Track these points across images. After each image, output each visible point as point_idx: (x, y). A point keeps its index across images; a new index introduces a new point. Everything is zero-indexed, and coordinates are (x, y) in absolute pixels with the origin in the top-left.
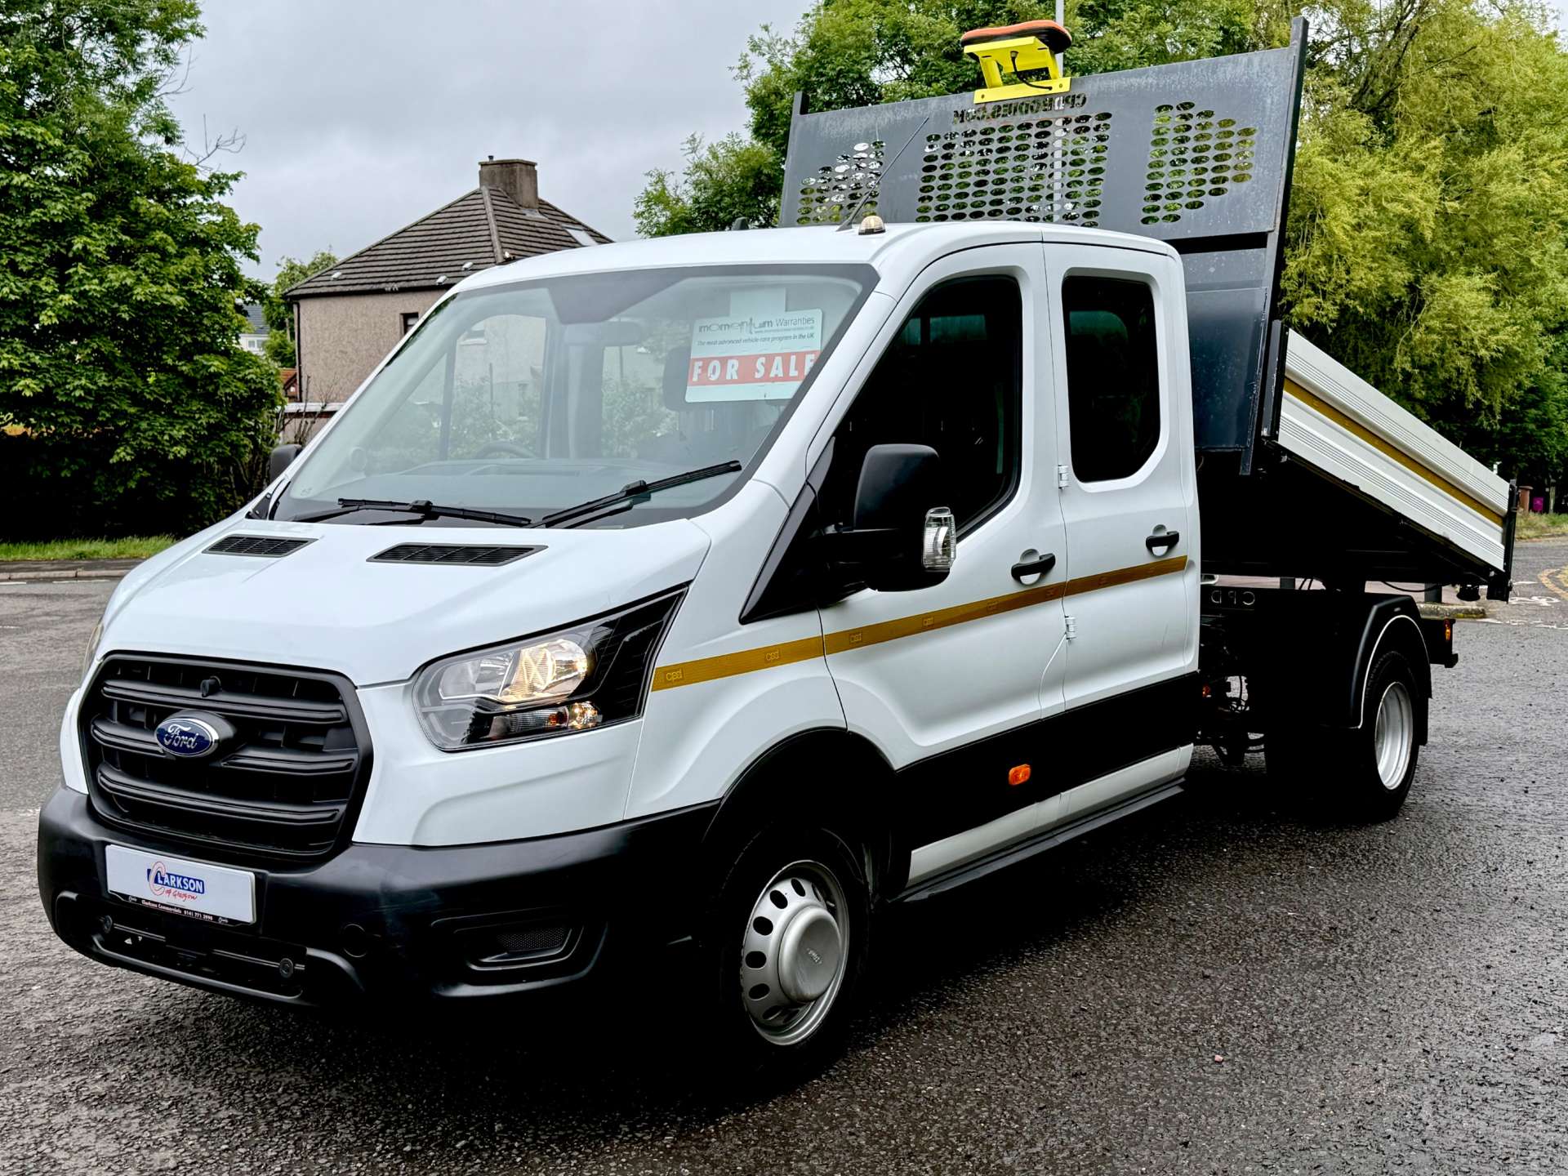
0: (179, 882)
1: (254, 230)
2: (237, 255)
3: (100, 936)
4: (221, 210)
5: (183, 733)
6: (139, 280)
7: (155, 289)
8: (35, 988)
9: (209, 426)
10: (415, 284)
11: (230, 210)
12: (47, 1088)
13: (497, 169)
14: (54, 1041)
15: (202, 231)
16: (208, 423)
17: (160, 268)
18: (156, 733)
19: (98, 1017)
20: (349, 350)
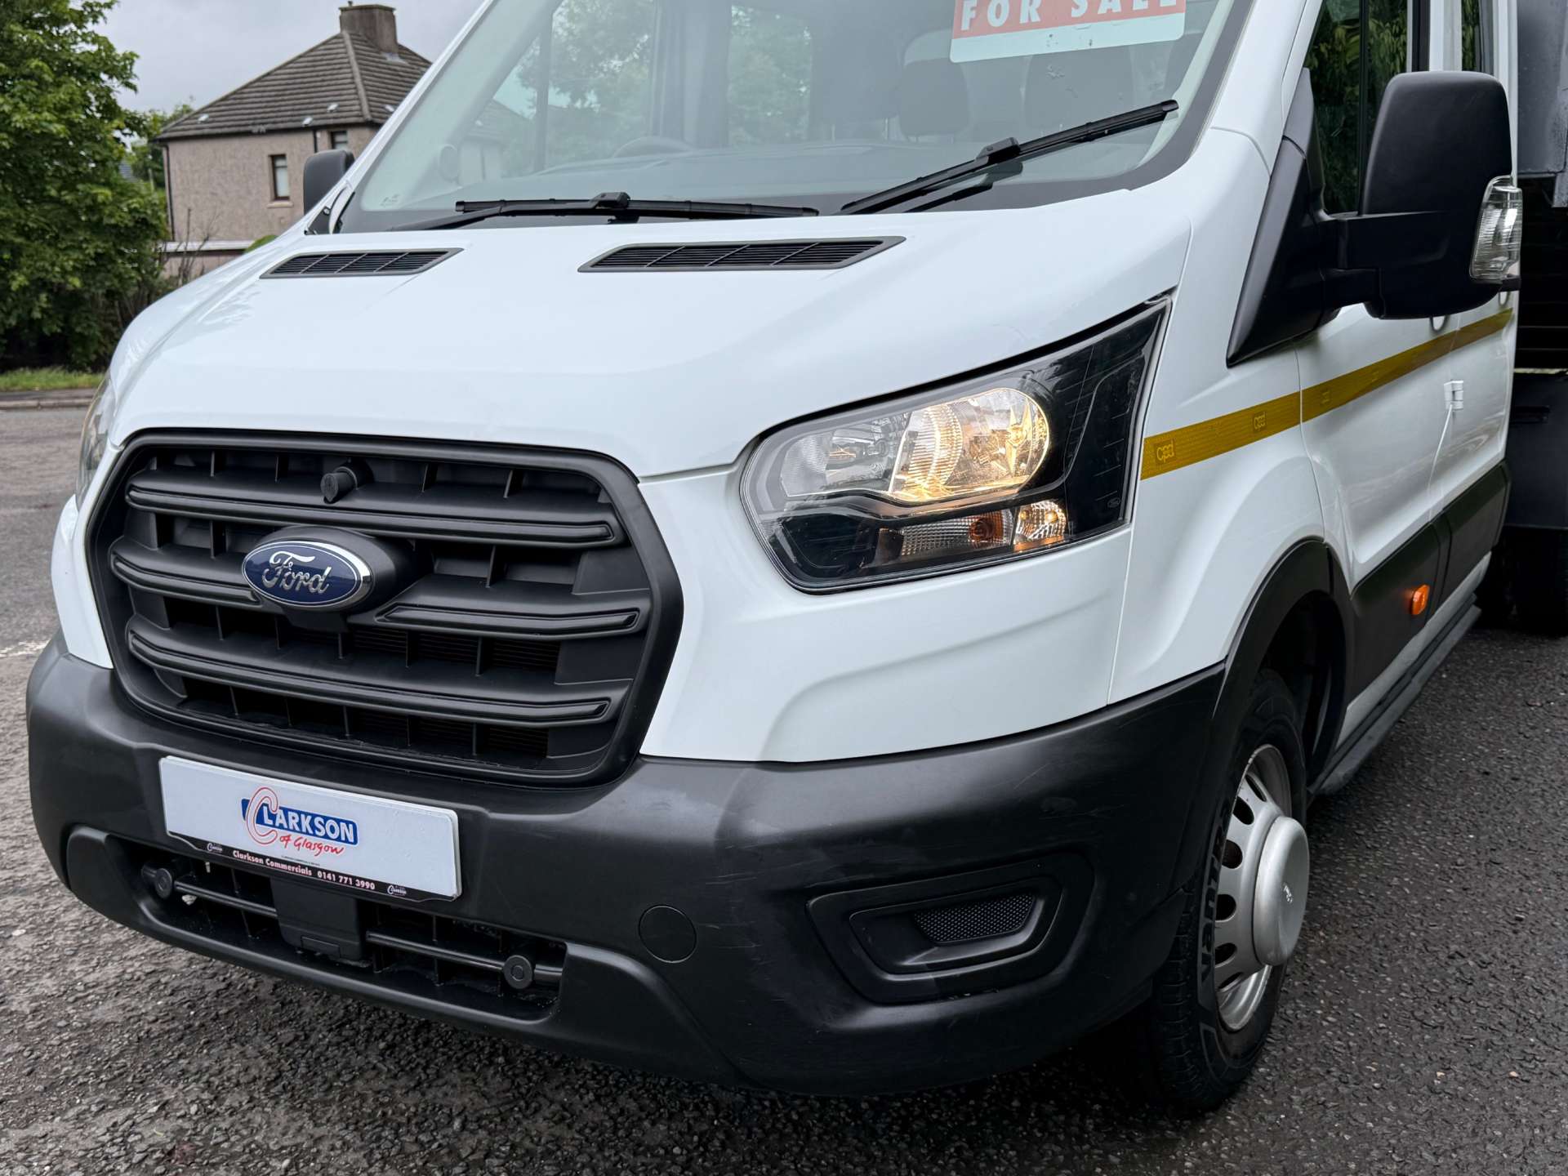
0: (306, 823)
1: (130, 58)
2: (114, 83)
3: (150, 900)
4: (96, 39)
5: (298, 567)
6: (16, 106)
7: (33, 117)
8: (17, 933)
9: (98, 257)
10: (281, 126)
11: (105, 39)
12: (73, 1137)
13: (356, 14)
14: (65, 1036)
15: (78, 59)
16: (96, 253)
17: (37, 96)
18: (243, 569)
19: (122, 986)
20: (219, 191)
